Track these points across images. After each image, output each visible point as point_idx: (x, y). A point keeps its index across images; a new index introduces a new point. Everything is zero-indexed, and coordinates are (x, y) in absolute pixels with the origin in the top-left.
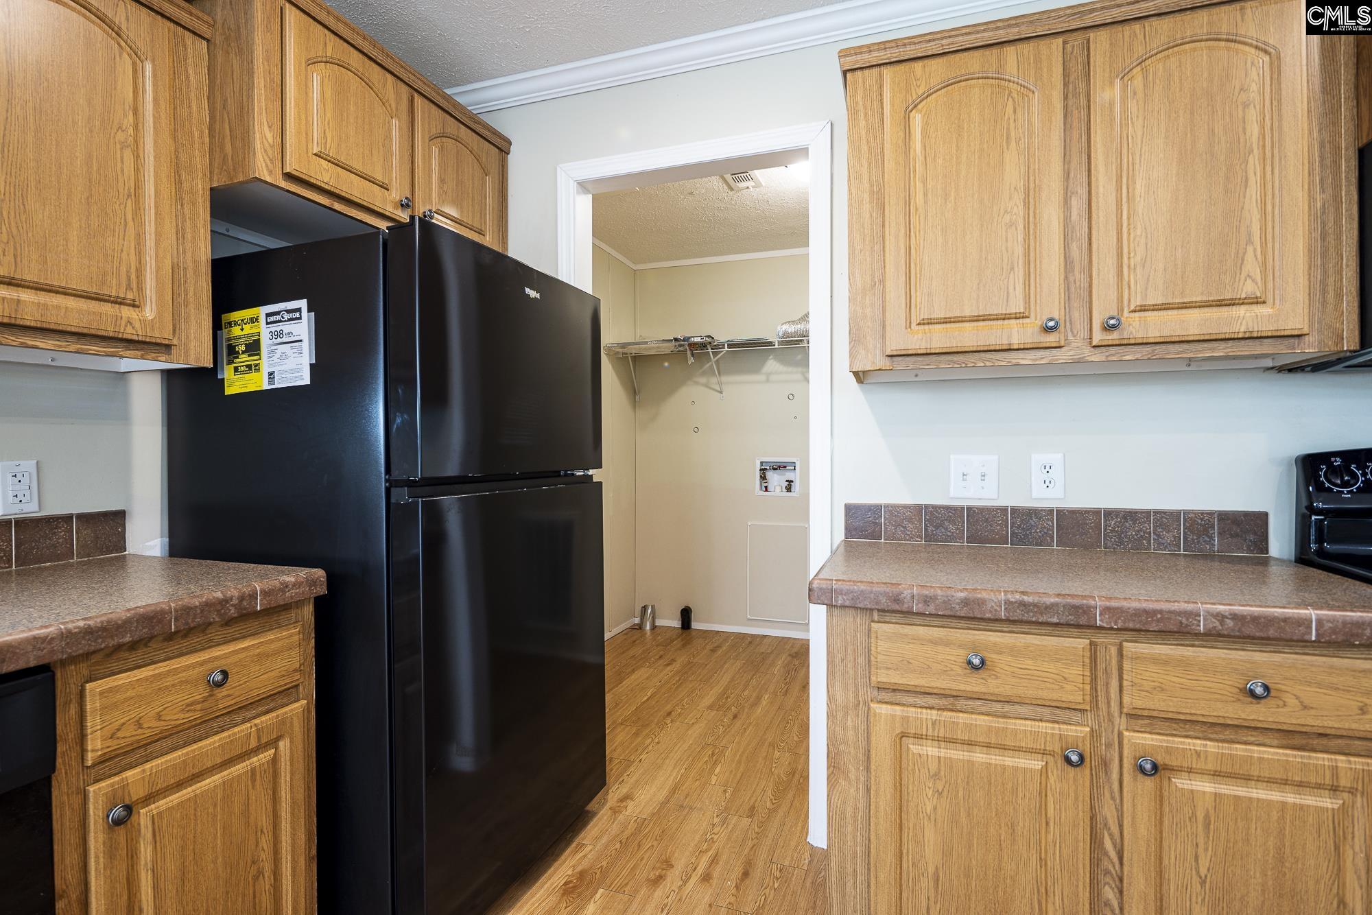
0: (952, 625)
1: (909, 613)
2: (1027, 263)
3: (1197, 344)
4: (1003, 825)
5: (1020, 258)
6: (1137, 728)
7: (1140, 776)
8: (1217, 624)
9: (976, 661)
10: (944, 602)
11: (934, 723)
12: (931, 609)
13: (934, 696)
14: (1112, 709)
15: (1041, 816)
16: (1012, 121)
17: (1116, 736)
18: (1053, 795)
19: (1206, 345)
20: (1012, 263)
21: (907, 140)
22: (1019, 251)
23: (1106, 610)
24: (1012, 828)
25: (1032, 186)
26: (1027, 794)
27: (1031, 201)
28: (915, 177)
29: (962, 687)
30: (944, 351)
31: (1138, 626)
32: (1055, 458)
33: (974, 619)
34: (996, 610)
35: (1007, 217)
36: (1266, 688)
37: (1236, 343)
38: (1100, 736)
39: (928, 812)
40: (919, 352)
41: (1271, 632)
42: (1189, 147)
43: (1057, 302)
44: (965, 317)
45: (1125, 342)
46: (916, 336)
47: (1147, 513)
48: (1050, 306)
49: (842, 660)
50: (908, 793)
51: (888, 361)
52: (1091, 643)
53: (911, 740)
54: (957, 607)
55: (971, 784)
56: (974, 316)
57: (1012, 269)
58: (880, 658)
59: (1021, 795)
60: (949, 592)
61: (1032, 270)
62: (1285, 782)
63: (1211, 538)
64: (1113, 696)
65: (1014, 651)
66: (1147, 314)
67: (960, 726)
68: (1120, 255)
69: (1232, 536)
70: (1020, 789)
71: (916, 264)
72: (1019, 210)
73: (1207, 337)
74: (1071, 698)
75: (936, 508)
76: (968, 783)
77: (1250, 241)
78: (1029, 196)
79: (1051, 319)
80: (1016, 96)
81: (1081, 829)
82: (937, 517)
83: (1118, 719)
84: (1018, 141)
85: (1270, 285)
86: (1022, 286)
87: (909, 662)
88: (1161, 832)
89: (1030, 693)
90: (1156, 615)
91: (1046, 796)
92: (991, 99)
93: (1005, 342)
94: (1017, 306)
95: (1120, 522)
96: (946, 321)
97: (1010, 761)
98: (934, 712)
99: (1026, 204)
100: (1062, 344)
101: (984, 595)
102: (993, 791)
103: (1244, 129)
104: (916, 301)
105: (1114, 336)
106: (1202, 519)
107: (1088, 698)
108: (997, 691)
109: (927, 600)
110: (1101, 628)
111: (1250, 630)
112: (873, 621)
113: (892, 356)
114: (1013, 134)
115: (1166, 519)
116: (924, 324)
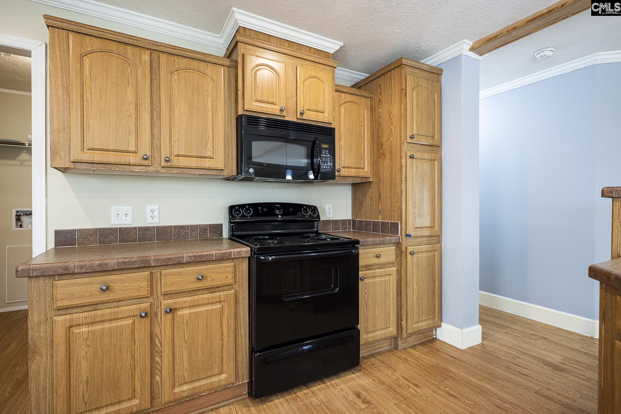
0: (95, 275)
1: (73, 274)
2: (137, 132)
3: (195, 169)
4: (117, 349)
5: (134, 130)
6: (167, 299)
7: (167, 314)
8: (189, 259)
9: (104, 288)
10: (90, 267)
11: (86, 318)
12: (84, 270)
13: (86, 307)
14: (158, 294)
15: (132, 340)
16: (130, 76)
17: (160, 303)
18: (137, 331)
19: (198, 170)
20: (130, 131)
21: (82, 68)
22: (133, 127)
23: (155, 260)
24: (121, 349)
25: (138, 103)
26: (126, 334)
27: (138, 109)
28: (86, 85)
29: (99, 300)
30: (100, 162)
31: (165, 264)
32: (155, 207)
33: (104, 271)
34: (113, 266)
35: (128, 113)
36: (202, 276)
37: (206, 170)
38: (154, 305)
39: (83, 355)
40: (88, 162)
41: (204, 259)
42: (192, 104)
43: (148, 149)
44: (110, 149)
45: (172, 166)
46: (86, 155)
47: (188, 226)
48: (145, 150)
49: (37, 302)
50: (73, 351)
51: (72, 164)
52: (150, 273)
53: (75, 328)
54: (96, 267)
55: (103, 337)
56: (114, 150)
57: (130, 133)
58: (58, 296)
59: (124, 335)
60: (92, 262)
61: (139, 135)
62: (208, 304)
63: (207, 233)
64: (158, 290)
65: (122, 281)
66: (179, 157)
67: (98, 316)
68: (171, 136)
69: (213, 232)
70: (124, 333)
71: (86, 123)
72: (133, 111)
73: (197, 168)
74: (143, 294)
75: (104, 229)
76: (102, 338)
77: (209, 139)
78: (137, 107)
79: (145, 155)
80: (132, 66)
81: (147, 340)
82: (105, 233)
83: (160, 297)
84: (132, 84)
85: (215, 154)
86: (134, 141)
87: (73, 295)
88: (174, 331)
89: (128, 295)
90: (171, 259)
91: (134, 332)
92: (121, 64)
93: (128, 161)
94: (133, 148)
95: (179, 230)
96: (101, 150)
97: (119, 323)
98: (86, 313)
99: (136, 110)
100: (150, 165)
101: (108, 261)
102: (112, 337)
103: (207, 103)
104: (87, 139)
105: (168, 164)
106: (204, 227)
107: (149, 292)
108: (114, 298)
109: (81, 267)
110: (153, 266)
111: (198, 260)
112: (55, 280)
113: (74, 162)
114: (130, 81)
115: (194, 228)
116: (90, 150)
